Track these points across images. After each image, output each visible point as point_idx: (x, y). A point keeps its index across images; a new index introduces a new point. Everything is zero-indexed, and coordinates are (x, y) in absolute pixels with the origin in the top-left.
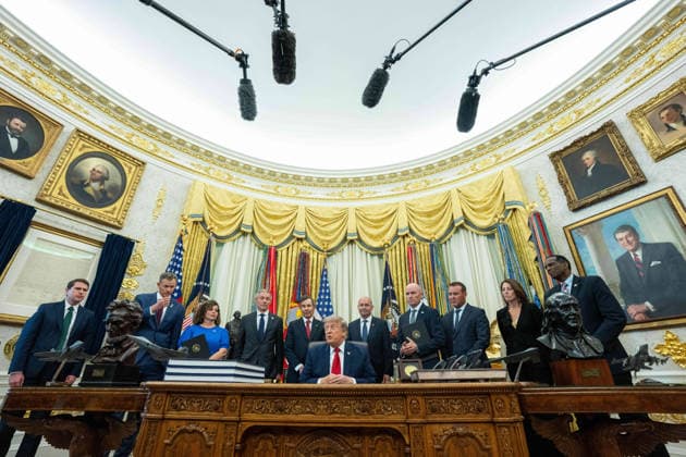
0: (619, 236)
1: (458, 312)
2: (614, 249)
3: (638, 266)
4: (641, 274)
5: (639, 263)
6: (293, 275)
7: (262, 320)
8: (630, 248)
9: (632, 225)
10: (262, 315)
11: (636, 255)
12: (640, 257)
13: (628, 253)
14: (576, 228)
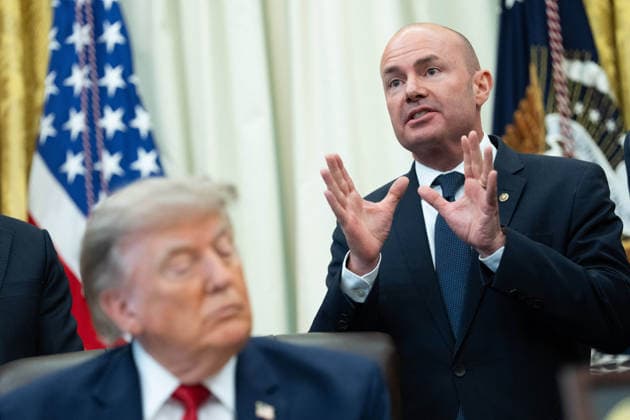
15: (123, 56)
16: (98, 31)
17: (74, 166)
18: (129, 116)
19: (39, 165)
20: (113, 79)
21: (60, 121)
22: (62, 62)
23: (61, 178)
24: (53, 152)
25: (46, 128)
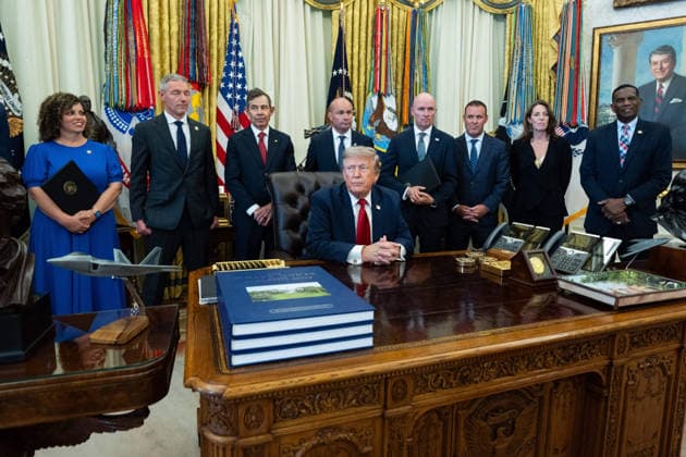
0: (656, 58)
1: (474, 142)
2: (642, 72)
3: (658, 100)
4: (657, 110)
5: (661, 97)
6: (175, 29)
7: (180, 133)
8: (660, 77)
9: (676, 48)
10: (179, 124)
11: (661, 87)
12: (664, 91)
13: (655, 82)
14: (610, 34)
15: (243, 71)
16: (237, 63)
17: (229, 96)
18: (243, 86)
19: (220, 94)
20: (240, 76)
21: (226, 84)
22: (228, 69)
23: (226, 99)
24: (224, 92)
25: (222, 85)
